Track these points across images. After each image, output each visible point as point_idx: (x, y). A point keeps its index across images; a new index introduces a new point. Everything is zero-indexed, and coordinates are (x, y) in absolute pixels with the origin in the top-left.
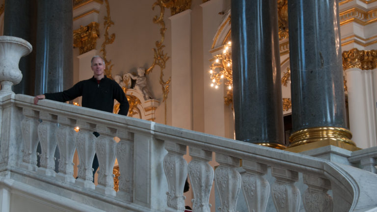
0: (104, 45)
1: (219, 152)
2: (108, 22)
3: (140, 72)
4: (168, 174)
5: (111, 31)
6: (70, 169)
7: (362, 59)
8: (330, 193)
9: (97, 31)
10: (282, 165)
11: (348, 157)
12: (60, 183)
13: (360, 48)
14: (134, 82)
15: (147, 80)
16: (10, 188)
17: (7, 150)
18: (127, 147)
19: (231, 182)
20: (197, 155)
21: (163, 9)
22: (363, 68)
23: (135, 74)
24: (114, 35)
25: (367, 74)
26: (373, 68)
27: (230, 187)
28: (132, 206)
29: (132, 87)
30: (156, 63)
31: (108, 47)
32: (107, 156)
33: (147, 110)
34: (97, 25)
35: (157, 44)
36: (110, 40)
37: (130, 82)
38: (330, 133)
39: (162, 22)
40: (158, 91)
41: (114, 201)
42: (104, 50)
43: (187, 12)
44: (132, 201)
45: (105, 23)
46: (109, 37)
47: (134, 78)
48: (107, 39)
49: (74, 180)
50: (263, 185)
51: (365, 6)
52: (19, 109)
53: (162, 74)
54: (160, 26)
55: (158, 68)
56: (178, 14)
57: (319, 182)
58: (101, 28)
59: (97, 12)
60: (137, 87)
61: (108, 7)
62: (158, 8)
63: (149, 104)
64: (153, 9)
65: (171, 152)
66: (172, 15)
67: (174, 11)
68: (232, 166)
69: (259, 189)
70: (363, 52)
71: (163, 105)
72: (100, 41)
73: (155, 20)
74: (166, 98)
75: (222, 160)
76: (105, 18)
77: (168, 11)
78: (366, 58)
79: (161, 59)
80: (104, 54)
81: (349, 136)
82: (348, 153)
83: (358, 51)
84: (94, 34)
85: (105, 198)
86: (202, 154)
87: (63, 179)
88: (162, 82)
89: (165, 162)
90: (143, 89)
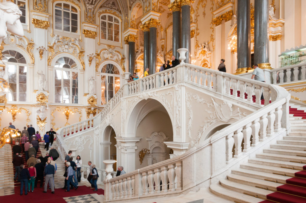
0: (196, 35)
1: (240, 80)
2: (197, 29)
3: (207, 43)
4: (226, 85)
5: (198, 32)
6: (200, 82)
7: (273, 38)
8: (270, 92)
9: (194, 32)
10: (258, 85)
11: (269, 71)
12: (197, 86)
13: (273, 35)
14: (205, 46)
15: (209, 45)
16: (185, 86)
17: (184, 77)
18: (215, 78)
19: (243, 88)
20: (234, 81)
21: (213, 24)
22: (273, 41)
23: (205, 44)
24: (199, 33)
25: (274, 42)
26: (276, 40)
27: (243, 89)
28: (216, 93)
29: (204, 48)
30: (211, 41)
31: (197, 37)
32: (210, 80)
33: (208, 54)
34: (194, 30)
35: (212, 35)
36: (198, 34)
37: (204, 46)
38: (264, 65)
39: (213, 28)
40: (211, 49)
41: (212, 91)
42: (196, 37)
43: (220, 25)
44: (217, 91)
45: (196, 29)
46: (198, 33)
47: (205, 45)
48: (197, 34)
49: (201, 85)
50: (252, 89)
51: (275, 22)
52: (186, 67)
53: (213, 44)
54: (212, 30)
55: (211, 42)
56: (218, 26)
57: (267, 89)
58: (195, 31)
59: (194, 26)
60: (206, 48)
61: (197, 25)
62: (212, 24)
63: (209, 52)
64: (210, 25)
65: (227, 80)
66: (216, 26)
67: (217, 25)
68: (244, 84)
69: (251, 90)
70: (274, 36)
71: (213, 52)
72: (195, 35)
73: (211, 28)
74: (214, 51)
75: (241, 82)
76: (196, 28)
77: (215, 25)
78: (274, 37)
79: (212, 39)
80: (196, 38)
81: (270, 65)
82: (270, 70)
83: (272, 36)
84: (193, 33)
85: (209, 90)
86: (236, 81)
87: (198, 85)
88: (213, 46)
89: (226, 82)
90: (207, 48)
